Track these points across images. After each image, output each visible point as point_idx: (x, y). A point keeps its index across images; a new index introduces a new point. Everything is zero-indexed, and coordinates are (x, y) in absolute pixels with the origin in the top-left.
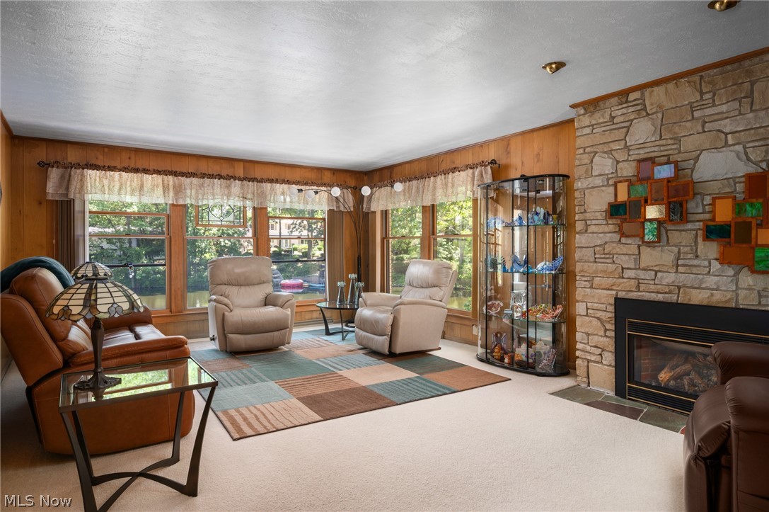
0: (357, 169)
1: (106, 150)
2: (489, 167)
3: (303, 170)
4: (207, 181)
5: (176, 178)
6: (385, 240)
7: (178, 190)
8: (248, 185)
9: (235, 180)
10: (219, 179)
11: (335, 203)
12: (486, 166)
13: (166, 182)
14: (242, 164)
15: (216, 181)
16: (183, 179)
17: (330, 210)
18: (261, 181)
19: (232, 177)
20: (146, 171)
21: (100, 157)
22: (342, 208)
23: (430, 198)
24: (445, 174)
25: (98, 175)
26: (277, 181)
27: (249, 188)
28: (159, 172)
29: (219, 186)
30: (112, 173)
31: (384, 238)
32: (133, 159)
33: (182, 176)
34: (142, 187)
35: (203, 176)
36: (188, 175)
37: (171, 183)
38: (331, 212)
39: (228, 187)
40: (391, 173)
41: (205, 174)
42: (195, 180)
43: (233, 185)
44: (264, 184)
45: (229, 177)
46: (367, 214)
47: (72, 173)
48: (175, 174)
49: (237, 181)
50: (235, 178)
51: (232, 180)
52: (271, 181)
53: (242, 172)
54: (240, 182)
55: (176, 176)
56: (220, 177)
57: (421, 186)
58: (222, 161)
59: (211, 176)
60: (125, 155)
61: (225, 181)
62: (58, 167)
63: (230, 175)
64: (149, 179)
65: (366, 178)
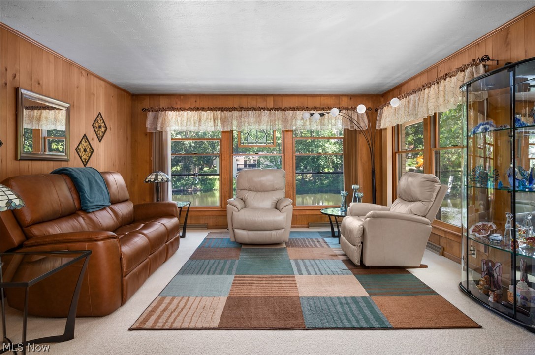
0: (371, 93)
1: (182, 97)
2: (481, 66)
3: (323, 98)
4: (244, 112)
5: (222, 112)
6: (397, 155)
7: (224, 121)
8: (275, 113)
9: (264, 110)
10: (253, 110)
11: (349, 124)
12: (477, 65)
13: (215, 115)
14: (272, 98)
15: (250, 112)
16: (228, 113)
17: (345, 130)
18: (285, 109)
19: (262, 108)
20: (203, 109)
21: (179, 102)
22: (356, 128)
23: (425, 109)
24: (438, 83)
25: (174, 114)
26: (298, 109)
27: (275, 116)
28: (211, 109)
29: (252, 116)
30: (182, 112)
31: (396, 153)
32: (198, 102)
33: (227, 111)
34: (200, 120)
35: (241, 109)
36: (231, 110)
37: (219, 116)
38: (347, 131)
39: (260, 115)
40: (400, 91)
41: (243, 108)
42: (236, 113)
43: (263, 114)
44: (287, 112)
45: (259, 109)
46: (381, 131)
47: (159, 114)
48: (222, 109)
49: (266, 111)
50: (264, 109)
51: (262, 111)
52: (293, 109)
53: (273, 104)
54: (268, 112)
55: (222, 111)
56: (253, 109)
57: (417, 99)
58: (257, 97)
59: (247, 109)
60: (193, 100)
61: (257, 112)
62: (152, 111)
63: (261, 107)
64: (205, 114)
65: (382, 100)
